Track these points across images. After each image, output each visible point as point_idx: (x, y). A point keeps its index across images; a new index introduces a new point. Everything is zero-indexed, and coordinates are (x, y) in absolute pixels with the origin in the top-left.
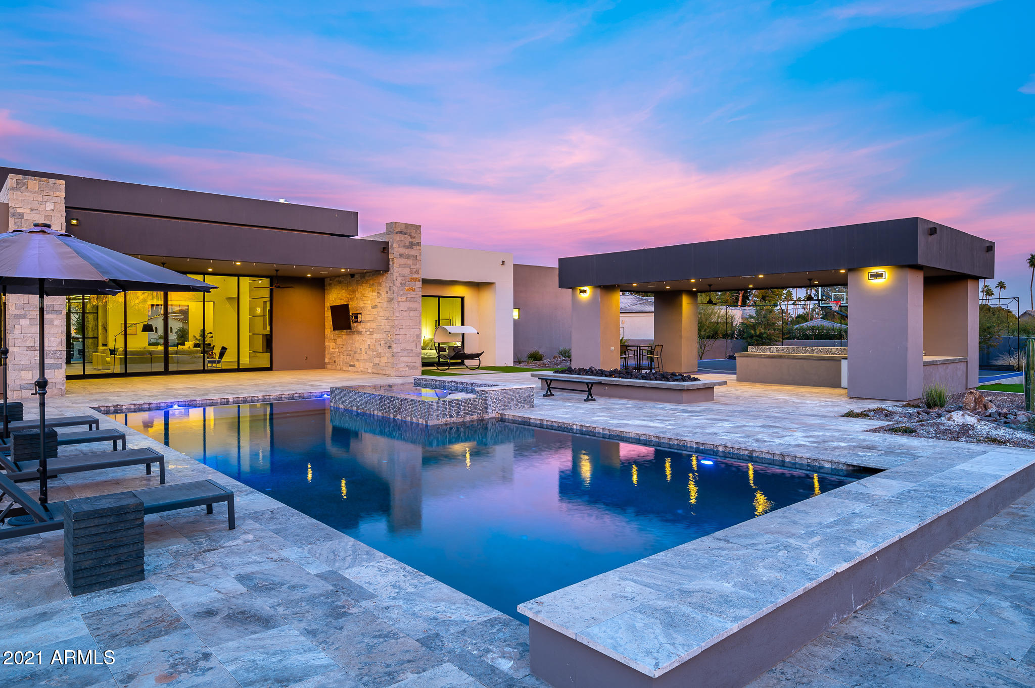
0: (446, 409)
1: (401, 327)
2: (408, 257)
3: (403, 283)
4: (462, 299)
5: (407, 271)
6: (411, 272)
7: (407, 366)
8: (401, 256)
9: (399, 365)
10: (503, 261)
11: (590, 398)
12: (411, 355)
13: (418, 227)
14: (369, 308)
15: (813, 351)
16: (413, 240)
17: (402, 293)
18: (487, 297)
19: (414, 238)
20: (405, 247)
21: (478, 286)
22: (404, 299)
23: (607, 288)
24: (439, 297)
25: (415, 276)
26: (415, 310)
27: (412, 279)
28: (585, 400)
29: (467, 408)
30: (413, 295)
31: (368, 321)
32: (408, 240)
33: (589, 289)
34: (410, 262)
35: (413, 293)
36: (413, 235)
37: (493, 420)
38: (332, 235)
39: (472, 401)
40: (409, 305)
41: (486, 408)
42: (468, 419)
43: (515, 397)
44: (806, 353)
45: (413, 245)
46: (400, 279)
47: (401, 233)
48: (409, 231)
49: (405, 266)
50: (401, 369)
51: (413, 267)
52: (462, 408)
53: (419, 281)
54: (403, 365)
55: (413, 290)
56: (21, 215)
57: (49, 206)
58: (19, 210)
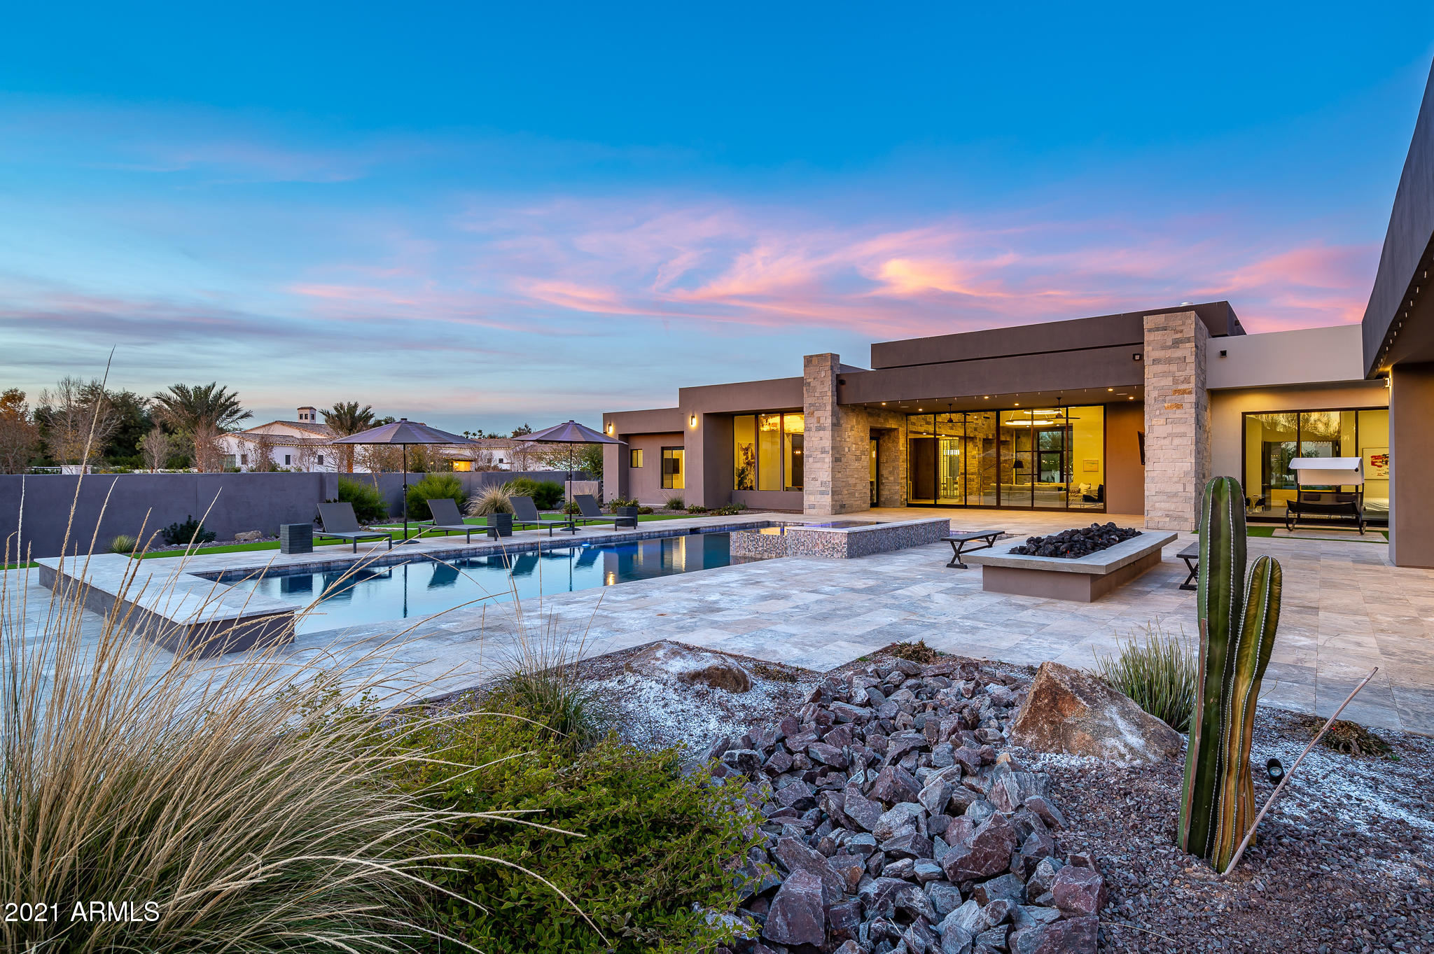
0: (745, 542)
1: (1157, 460)
2: (1169, 361)
3: (1161, 399)
5: (1168, 381)
6: (1175, 382)
7: (1167, 516)
9: (1152, 514)
12: (1175, 500)
16: (1179, 336)
17: (1158, 413)
19: (1181, 331)
20: (1164, 348)
22: (1162, 421)
25: (1183, 387)
26: (1182, 435)
27: (1177, 391)
29: (765, 545)
30: (1179, 414)
32: (1170, 337)
34: (1174, 368)
35: (1178, 411)
36: (1181, 328)
39: (771, 538)
40: (1169, 429)
43: (822, 542)
45: (1176, 343)
46: (1153, 394)
47: (1157, 329)
48: (1171, 324)
49: (1165, 374)
50: (1157, 519)
51: (1178, 374)
53: (1191, 393)
54: (1159, 514)
55: (1179, 406)
56: (809, 383)
57: (823, 374)
58: (808, 381)
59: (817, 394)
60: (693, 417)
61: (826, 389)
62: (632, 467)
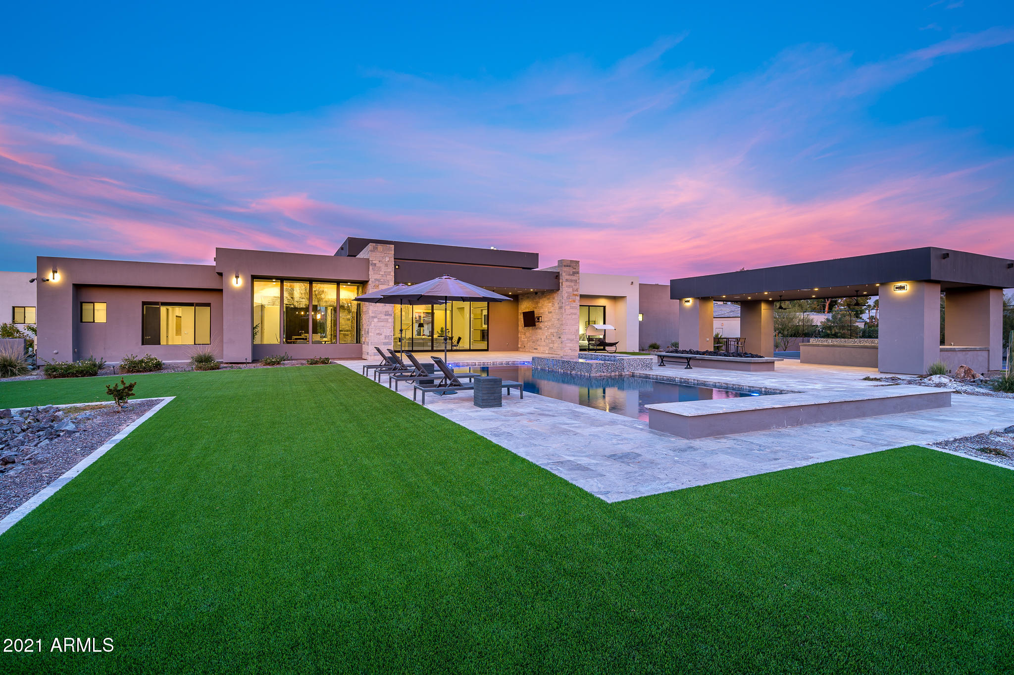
0: (601, 368)
1: (567, 325)
2: (571, 281)
3: (568, 297)
4: (604, 307)
5: (571, 290)
6: (573, 291)
8: (567, 280)
9: (565, 349)
10: (632, 282)
11: (689, 367)
12: (573, 342)
13: (578, 262)
14: (547, 313)
15: (860, 342)
16: (574, 270)
17: (567, 303)
18: (621, 306)
19: (575, 269)
20: (570, 275)
21: (614, 299)
22: (569, 307)
23: (704, 299)
24: (589, 306)
25: (575, 293)
26: (575, 314)
27: (574, 295)
28: (685, 368)
29: (612, 368)
30: (574, 305)
31: (546, 321)
32: (571, 270)
33: (690, 299)
34: (573, 284)
35: (574, 303)
36: (575, 267)
37: (628, 376)
38: (523, 268)
39: (615, 364)
40: (572, 311)
41: (624, 369)
42: (613, 374)
43: (641, 364)
44: (855, 343)
45: (574, 273)
46: (566, 295)
47: (567, 266)
48: (572, 265)
49: (569, 287)
51: (574, 287)
52: (610, 368)
53: (578, 296)
54: (568, 348)
55: (574, 301)
56: (375, 265)
57: (387, 259)
58: (374, 262)
59: (382, 273)
60: (237, 277)
61: (389, 270)
62: (81, 321)
